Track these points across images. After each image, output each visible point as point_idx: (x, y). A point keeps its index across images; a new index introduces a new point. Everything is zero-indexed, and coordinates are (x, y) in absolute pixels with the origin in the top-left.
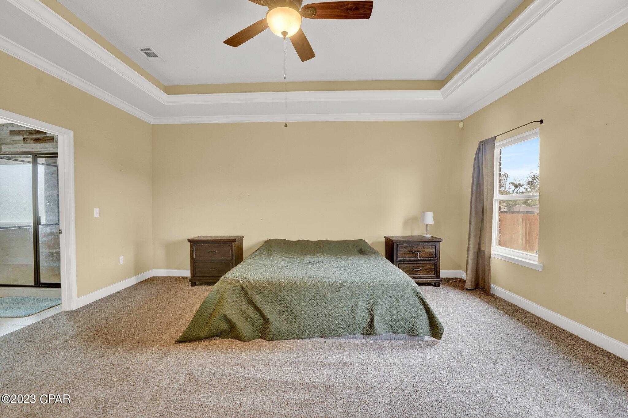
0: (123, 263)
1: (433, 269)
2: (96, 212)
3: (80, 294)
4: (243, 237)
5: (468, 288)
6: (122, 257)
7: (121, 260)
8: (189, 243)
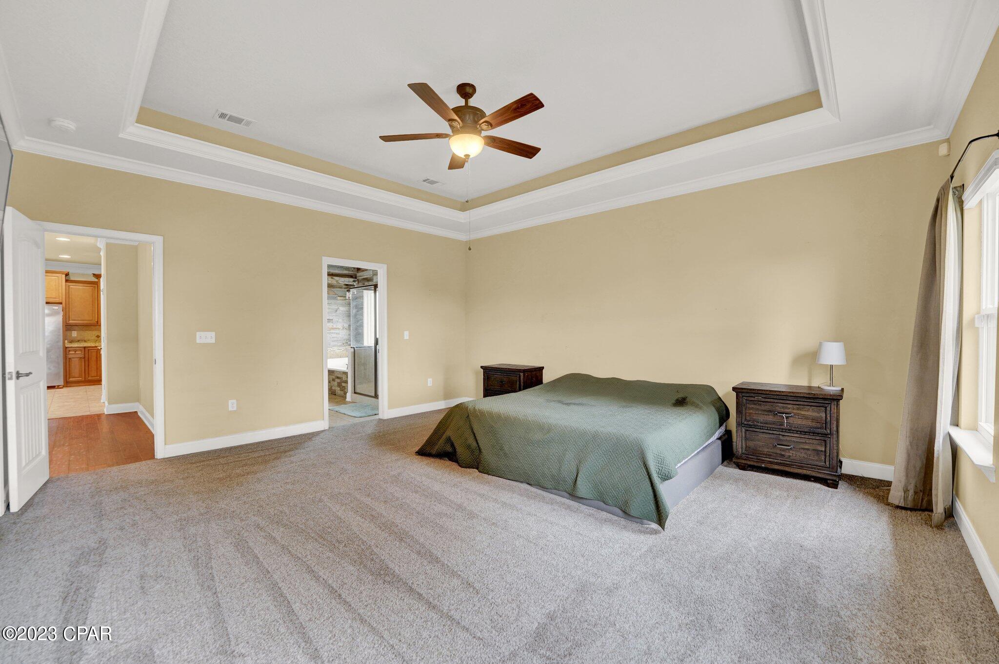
0: (431, 385)
1: (822, 451)
2: (406, 336)
3: (391, 407)
4: (543, 368)
5: (896, 503)
6: (431, 379)
7: (430, 382)
8: (482, 370)
